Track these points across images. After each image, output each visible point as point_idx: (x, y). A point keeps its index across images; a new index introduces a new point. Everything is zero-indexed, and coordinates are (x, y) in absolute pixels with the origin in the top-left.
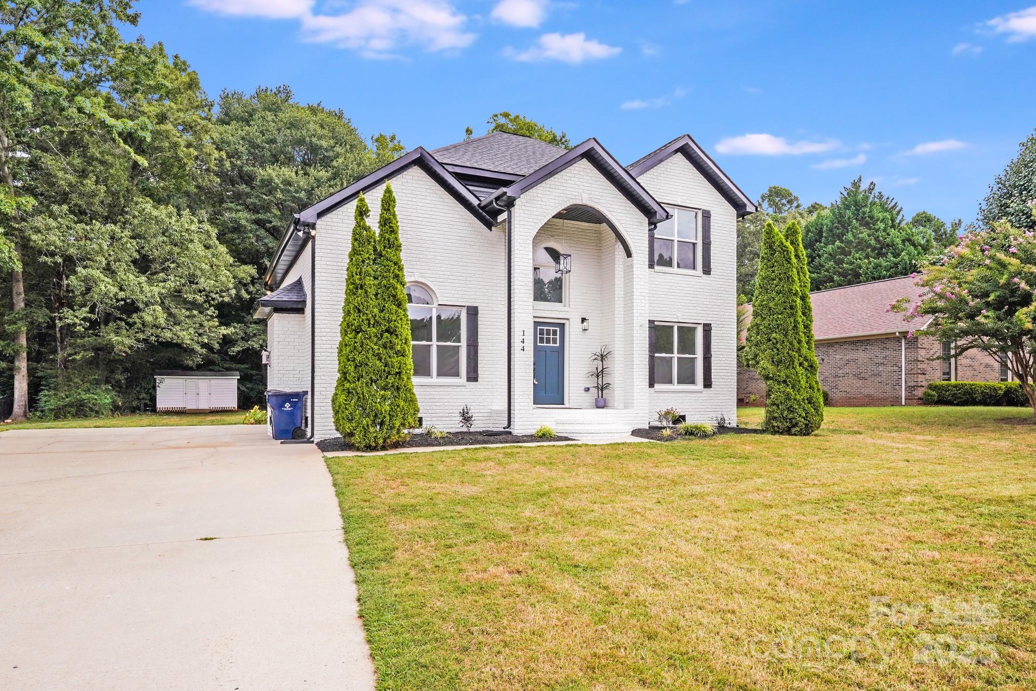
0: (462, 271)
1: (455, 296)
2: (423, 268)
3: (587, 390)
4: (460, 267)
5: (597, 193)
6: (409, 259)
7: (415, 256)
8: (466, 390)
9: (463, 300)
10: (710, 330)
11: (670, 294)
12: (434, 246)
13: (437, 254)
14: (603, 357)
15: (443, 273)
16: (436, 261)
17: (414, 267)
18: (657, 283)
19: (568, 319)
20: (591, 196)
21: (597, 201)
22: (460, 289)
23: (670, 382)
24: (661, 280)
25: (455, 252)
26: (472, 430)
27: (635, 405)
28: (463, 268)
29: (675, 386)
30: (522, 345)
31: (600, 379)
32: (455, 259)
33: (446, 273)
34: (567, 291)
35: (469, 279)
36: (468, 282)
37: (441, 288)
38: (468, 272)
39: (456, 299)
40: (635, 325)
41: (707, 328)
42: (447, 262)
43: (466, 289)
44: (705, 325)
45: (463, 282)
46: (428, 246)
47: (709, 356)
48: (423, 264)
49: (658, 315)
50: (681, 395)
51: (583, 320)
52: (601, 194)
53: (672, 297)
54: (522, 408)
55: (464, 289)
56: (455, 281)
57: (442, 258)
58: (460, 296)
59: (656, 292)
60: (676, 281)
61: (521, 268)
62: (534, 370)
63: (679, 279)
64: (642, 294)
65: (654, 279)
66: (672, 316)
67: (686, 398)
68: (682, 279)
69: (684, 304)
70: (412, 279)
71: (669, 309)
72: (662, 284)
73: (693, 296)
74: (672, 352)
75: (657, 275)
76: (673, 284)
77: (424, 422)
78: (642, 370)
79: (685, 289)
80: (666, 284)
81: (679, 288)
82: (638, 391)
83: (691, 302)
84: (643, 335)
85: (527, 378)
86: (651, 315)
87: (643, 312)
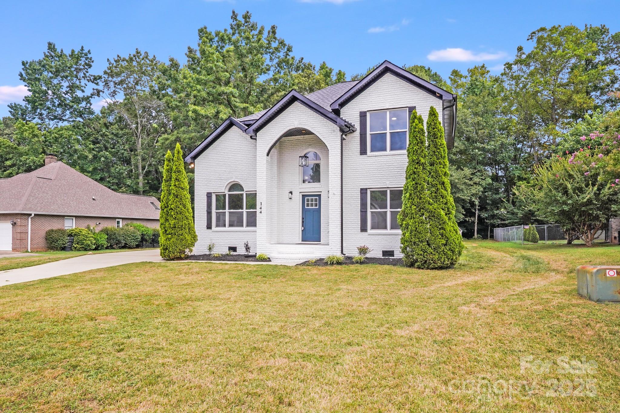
1: (252, 186)
2: (237, 174)
5: (304, 119)
7: (234, 169)
11: (380, 169)
12: (242, 163)
13: (243, 166)
17: (233, 174)
18: (370, 163)
19: (321, 192)
20: (300, 122)
21: (304, 124)
23: (385, 228)
24: (372, 161)
26: (250, 254)
27: (330, 243)
29: (389, 231)
30: (260, 210)
33: (247, 175)
37: (245, 183)
39: (252, 188)
48: (237, 172)
49: (370, 184)
52: (307, 119)
53: (382, 171)
54: (261, 243)
56: (252, 179)
58: (254, 186)
59: (369, 170)
60: (385, 160)
61: (260, 169)
62: (303, 222)
63: (388, 158)
64: (336, 174)
65: (366, 162)
66: (382, 184)
67: (394, 239)
68: (391, 158)
69: (393, 175)
70: (232, 180)
71: (380, 180)
72: (374, 163)
73: (400, 168)
74: (386, 208)
75: (369, 159)
76: (382, 163)
77: (237, 249)
78: (335, 221)
79: (393, 164)
80: (377, 163)
81: (388, 165)
82: (332, 234)
83: (399, 173)
84: (336, 200)
85: (263, 228)
86: (364, 185)
87: (336, 185)
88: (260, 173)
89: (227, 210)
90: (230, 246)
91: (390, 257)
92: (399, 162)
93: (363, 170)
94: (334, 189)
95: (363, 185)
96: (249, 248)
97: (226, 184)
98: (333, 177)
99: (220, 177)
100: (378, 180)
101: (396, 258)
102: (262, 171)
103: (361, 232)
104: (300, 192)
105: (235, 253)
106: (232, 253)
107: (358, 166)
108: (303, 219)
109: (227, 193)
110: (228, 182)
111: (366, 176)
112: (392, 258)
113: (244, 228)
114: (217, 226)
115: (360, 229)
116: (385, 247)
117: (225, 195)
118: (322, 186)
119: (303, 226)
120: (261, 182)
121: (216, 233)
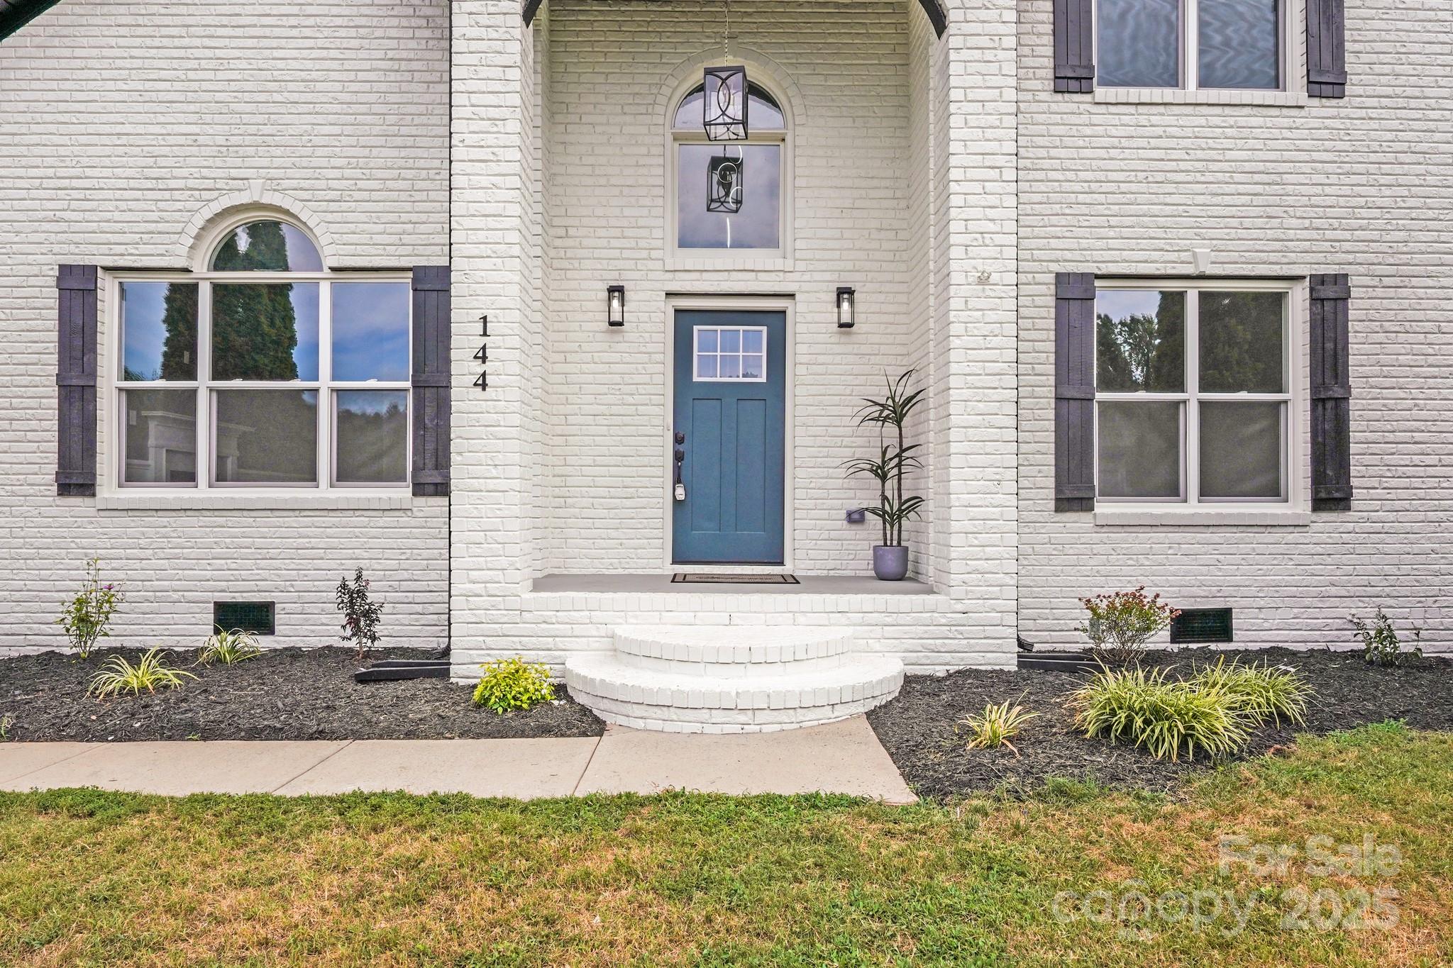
0: (401, 163)
1: (378, 239)
2: (277, 162)
3: (856, 518)
4: (395, 152)
6: (234, 140)
7: (253, 129)
8: (413, 522)
9: (401, 250)
10: (1343, 299)
11: (1160, 176)
12: (309, 97)
13: (320, 119)
14: (896, 411)
15: (337, 173)
16: (317, 141)
17: (249, 162)
18: (1106, 141)
19: (792, 296)
22: (393, 217)
23: (1172, 490)
24: (1122, 131)
25: (376, 108)
26: (380, 645)
27: (955, 579)
28: (404, 153)
29: (1193, 507)
30: (478, 368)
31: (891, 484)
32: (376, 130)
33: (348, 173)
34: (789, 200)
35: (419, 185)
36: (418, 196)
37: (330, 217)
38: (422, 163)
39: (380, 250)
40: (956, 278)
41: (1328, 291)
42: (353, 141)
43: (414, 217)
44: (1318, 281)
45: (404, 196)
46: (295, 97)
47: (1337, 392)
48: (278, 152)
49: (1107, 255)
50: (1207, 536)
51: (845, 293)
53: (1170, 188)
54: (478, 588)
55: (405, 217)
56: (375, 195)
57: (337, 130)
58: (394, 239)
59: (1102, 176)
60: (1189, 132)
61: (475, 99)
62: (678, 457)
63: (1202, 121)
64: (989, 161)
65: (1088, 131)
66: (1173, 256)
67: (1233, 549)
68: (1217, 121)
69: (1228, 211)
70: (244, 198)
71: (1160, 233)
72: (1125, 142)
73: (1265, 178)
74: (1179, 386)
75: (1101, 116)
76: (1172, 143)
77: (279, 618)
78: (990, 447)
79: (1229, 155)
80: (1142, 142)
81: (1200, 154)
82: (968, 526)
83: (1258, 200)
84: (992, 316)
85: (502, 484)
86: (1077, 255)
87: (991, 226)
88: (475, 126)
89: (204, 382)
90: (226, 597)
91: (1213, 646)
92: (1259, 145)
93: (1070, 175)
94: (984, 252)
95: (1068, 255)
96: (367, 614)
97: (199, 221)
98: (972, 174)
99: (155, 172)
100: (1152, 233)
101: (1241, 647)
102: (493, 113)
103: (1058, 510)
104: (668, 294)
105: (264, 643)
106: (250, 641)
107: (1042, 152)
108: (678, 440)
109: (204, 276)
110: (217, 207)
111: (1084, 209)
112: (1223, 646)
113: (325, 491)
114: (132, 476)
115: (1052, 494)
116: (1185, 591)
117: (193, 289)
118: (801, 266)
119: (677, 480)
120: (485, 181)
121: (126, 520)
